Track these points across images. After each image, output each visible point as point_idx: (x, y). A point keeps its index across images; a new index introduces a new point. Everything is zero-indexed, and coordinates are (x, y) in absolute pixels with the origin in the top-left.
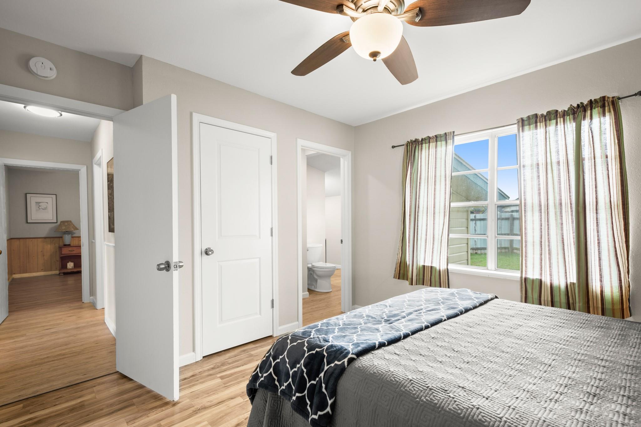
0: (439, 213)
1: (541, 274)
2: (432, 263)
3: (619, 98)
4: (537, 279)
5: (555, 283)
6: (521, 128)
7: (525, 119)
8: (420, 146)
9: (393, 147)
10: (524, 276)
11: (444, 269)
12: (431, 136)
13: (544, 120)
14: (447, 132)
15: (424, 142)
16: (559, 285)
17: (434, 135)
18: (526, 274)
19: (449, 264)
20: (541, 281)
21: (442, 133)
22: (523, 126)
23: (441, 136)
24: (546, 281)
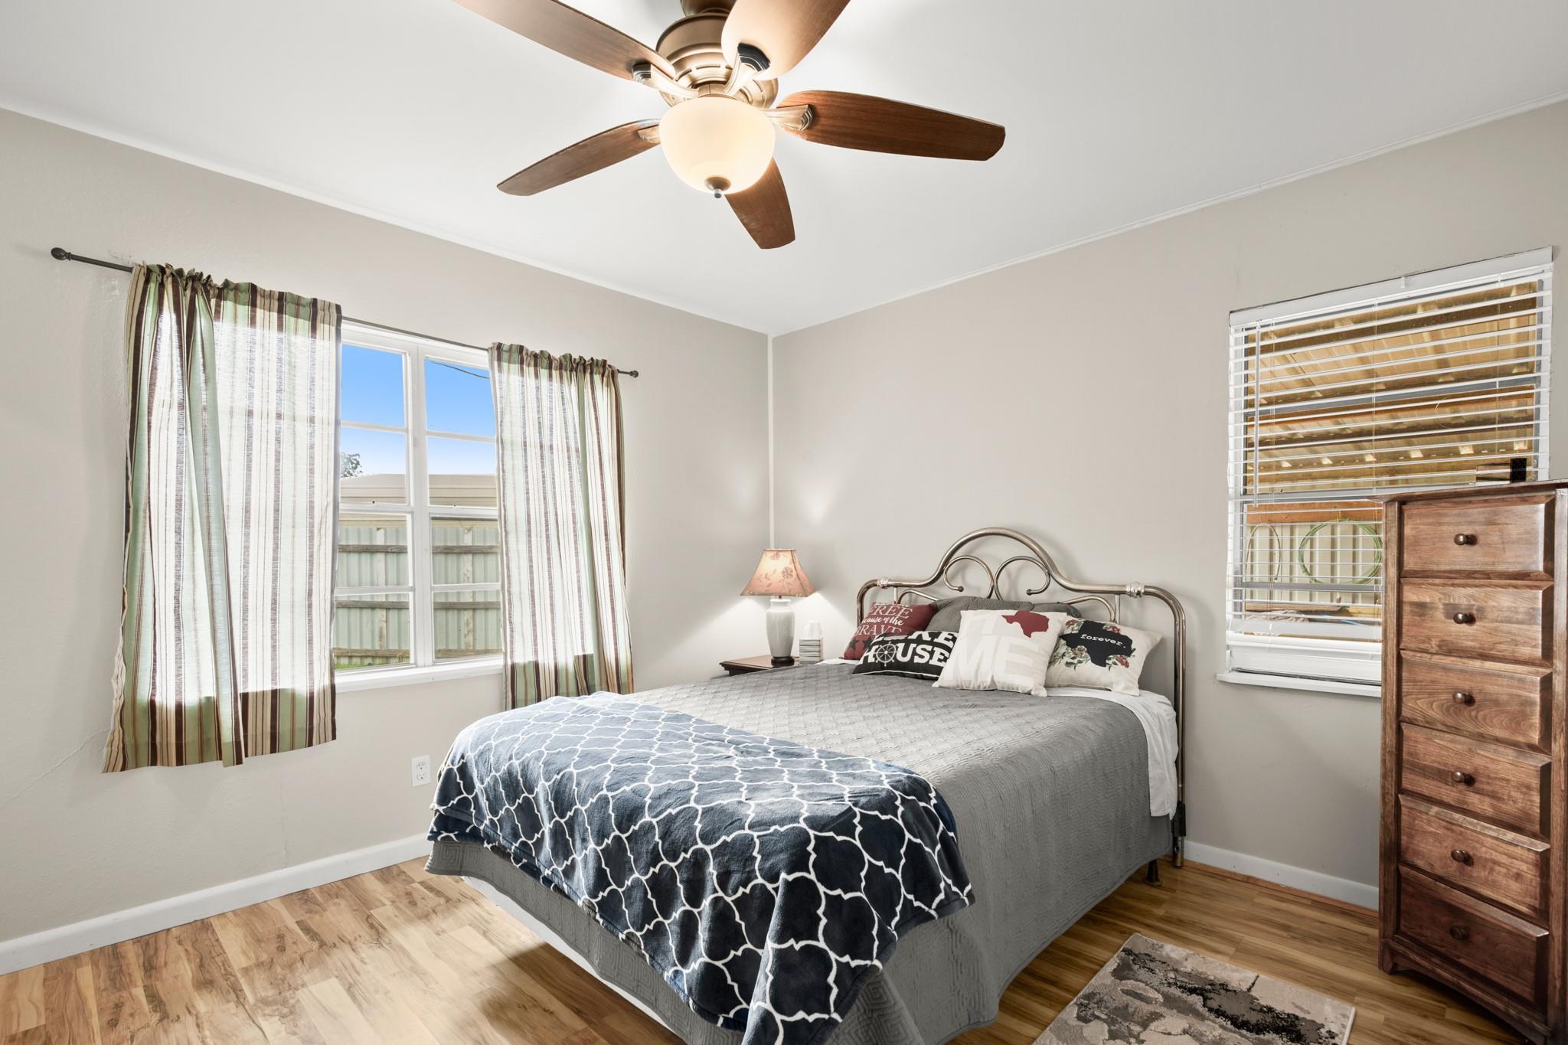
0: (293, 527)
1: (536, 652)
2: (274, 679)
3: (619, 372)
4: (529, 662)
5: (561, 662)
6: (496, 363)
7: (505, 348)
8: (213, 301)
9: (58, 253)
10: (509, 663)
11: (322, 690)
12: (263, 285)
13: (532, 363)
14: (319, 298)
15: (231, 294)
16: (566, 665)
17: (277, 288)
18: (512, 657)
19: (336, 673)
20: (537, 665)
21: (307, 295)
22: (499, 359)
23: (298, 301)
24: (546, 662)
